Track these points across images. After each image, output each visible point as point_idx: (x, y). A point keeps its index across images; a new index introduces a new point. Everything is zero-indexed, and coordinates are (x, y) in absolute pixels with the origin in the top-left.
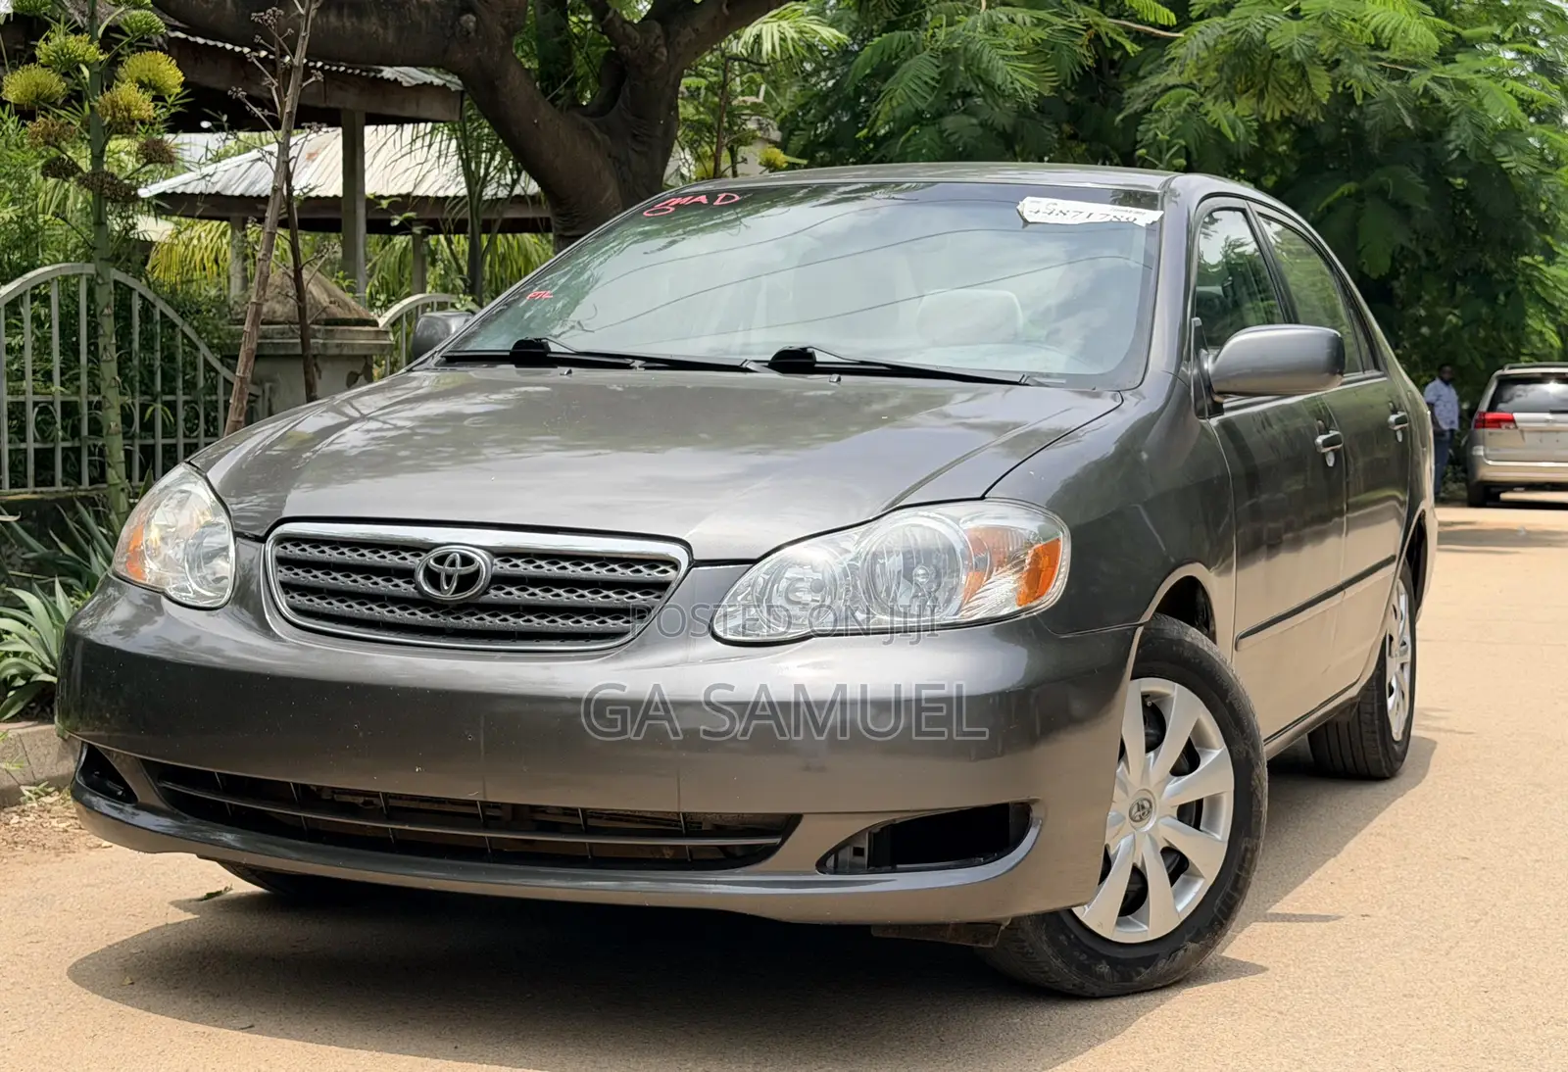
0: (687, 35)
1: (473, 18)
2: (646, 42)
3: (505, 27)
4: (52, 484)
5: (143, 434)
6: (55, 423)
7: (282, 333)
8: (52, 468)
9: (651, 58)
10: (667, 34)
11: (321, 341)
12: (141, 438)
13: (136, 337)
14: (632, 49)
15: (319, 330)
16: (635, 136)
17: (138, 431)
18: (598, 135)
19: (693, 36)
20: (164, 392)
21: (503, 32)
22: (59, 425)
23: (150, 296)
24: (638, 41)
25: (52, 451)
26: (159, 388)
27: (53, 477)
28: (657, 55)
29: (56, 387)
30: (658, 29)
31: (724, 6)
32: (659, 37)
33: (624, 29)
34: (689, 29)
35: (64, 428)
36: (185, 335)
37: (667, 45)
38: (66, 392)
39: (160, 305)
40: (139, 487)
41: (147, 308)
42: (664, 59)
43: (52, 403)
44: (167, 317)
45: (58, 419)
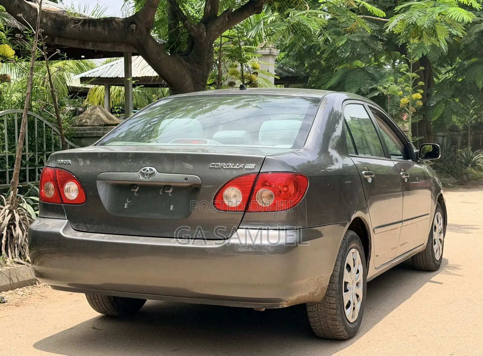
0: (214, 27)
1: (135, 25)
2: (199, 30)
3: (146, 28)
4: (6, 183)
5: (39, 165)
6: (6, 163)
7: (90, 129)
8: (6, 178)
9: (201, 36)
10: (207, 28)
11: (102, 132)
12: (38, 166)
13: (36, 133)
14: (194, 33)
15: (101, 128)
16: (197, 62)
17: (37, 164)
18: (184, 63)
19: (216, 28)
20: (47, 151)
21: (146, 30)
22: (7, 163)
23: (41, 119)
24: (196, 31)
25: (5, 172)
26: (45, 149)
27: (6, 181)
28: (203, 35)
29: (6, 151)
30: (203, 26)
31: (226, 17)
32: (203, 29)
33: (191, 26)
34: (214, 26)
35: (9, 165)
36: (54, 131)
37: (206, 32)
38: (10, 152)
39: (45, 122)
40: (38, 183)
41: (40, 122)
42: (205, 36)
43: (5, 156)
44: (48, 126)
45: (7, 161)
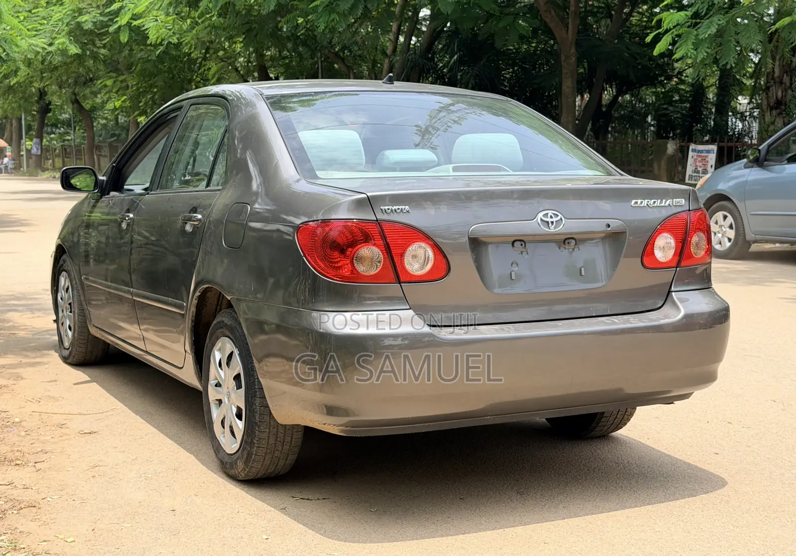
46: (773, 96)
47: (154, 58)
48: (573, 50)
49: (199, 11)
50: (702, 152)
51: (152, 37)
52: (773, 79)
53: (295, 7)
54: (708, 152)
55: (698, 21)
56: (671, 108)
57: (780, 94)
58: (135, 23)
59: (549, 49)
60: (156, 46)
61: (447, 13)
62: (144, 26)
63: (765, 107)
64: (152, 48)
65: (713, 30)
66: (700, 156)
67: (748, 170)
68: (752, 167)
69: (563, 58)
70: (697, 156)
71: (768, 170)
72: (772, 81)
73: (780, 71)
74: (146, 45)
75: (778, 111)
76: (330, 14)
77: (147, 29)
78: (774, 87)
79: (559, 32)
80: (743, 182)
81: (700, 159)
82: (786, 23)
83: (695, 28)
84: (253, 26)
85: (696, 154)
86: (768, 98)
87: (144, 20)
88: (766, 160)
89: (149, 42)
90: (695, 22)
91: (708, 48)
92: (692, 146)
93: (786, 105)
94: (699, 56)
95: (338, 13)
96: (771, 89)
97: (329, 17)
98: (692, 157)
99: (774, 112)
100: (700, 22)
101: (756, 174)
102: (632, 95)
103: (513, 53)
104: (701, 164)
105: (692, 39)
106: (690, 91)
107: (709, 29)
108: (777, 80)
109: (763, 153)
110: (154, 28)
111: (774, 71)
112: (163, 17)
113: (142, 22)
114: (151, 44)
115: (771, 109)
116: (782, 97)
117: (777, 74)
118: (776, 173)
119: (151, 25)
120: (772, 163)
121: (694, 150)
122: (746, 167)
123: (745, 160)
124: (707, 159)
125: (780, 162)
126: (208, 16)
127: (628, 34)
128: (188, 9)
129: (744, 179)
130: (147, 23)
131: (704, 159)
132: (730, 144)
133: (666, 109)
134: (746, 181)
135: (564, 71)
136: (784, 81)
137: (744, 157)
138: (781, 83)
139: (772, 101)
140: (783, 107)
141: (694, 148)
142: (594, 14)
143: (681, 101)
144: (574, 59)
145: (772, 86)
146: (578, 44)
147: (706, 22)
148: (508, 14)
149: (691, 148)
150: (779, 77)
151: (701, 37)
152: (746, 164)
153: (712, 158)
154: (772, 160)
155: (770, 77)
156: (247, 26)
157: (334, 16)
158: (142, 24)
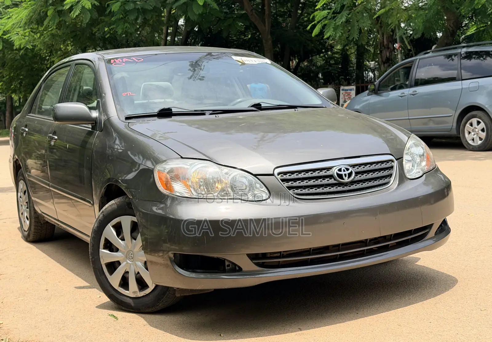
46: (384, 56)
47: (19, 58)
48: (269, 37)
49: (44, 27)
50: (347, 90)
51: (17, 44)
52: (383, 46)
53: (102, 20)
54: (351, 90)
55: (335, 15)
56: (330, 68)
57: (388, 54)
58: (5, 37)
59: (257, 38)
60: (20, 49)
61: (195, 20)
62: (11, 38)
63: (380, 63)
64: (17, 52)
65: (344, 19)
66: (347, 93)
67: (370, 96)
68: (372, 95)
69: (264, 41)
70: (345, 93)
71: (380, 96)
72: (383, 47)
73: (387, 41)
74: (13, 50)
75: (388, 64)
76: (124, 24)
77: (12, 41)
78: (384, 51)
79: (260, 26)
80: (367, 103)
81: (347, 94)
82: (382, 12)
83: (334, 20)
84: (78, 33)
85: (344, 92)
86: (381, 57)
87: (11, 34)
88: (379, 90)
89: (15, 48)
90: (334, 16)
91: (342, 30)
92: (342, 88)
93: (392, 60)
94: (337, 35)
95: (129, 23)
96: (383, 52)
97: (124, 25)
98: (342, 94)
99: (386, 65)
100: (336, 16)
101: (374, 99)
102: (308, 62)
103: (236, 41)
104: (347, 97)
105: (333, 25)
106: (340, 58)
107: (342, 19)
108: (386, 46)
109: (377, 86)
110: (17, 39)
111: (383, 42)
112: (22, 32)
113: (10, 36)
114: (16, 50)
115: (384, 64)
116: (389, 56)
117: (385, 43)
118: (384, 97)
119: (15, 38)
120: (381, 92)
121: (343, 90)
122: (368, 95)
123: (367, 91)
124: (351, 94)
125: (387, 91)
126: (50, 29)
127: (302, 26)
128: (37, 26)
129: (368, 102)
130: (13, 36)
131: (349, 94)
132: (362, 85)
133: (328, 69)
134: (369, 103)
135: (265, 49)
136: (390, 47)
137: (367, 90)
138: (388, 48)
139: (384, 59)
140: (390, 62)
141: (343, 88)
142: (281, 16)
143: (336, 63)
144: (270, 42)
145: (383, 50)
146: (272, 34)
147: (339, 16)
148: (230, 18)
149: (341, 88)
150: (387, 45)
151: (338, 24)
152: (368, 93)
153: (353, 93)
154: (381, 90)
155: (382, 45)
156: (74, 34)
157: (127, 25)
158: (9, 38)
